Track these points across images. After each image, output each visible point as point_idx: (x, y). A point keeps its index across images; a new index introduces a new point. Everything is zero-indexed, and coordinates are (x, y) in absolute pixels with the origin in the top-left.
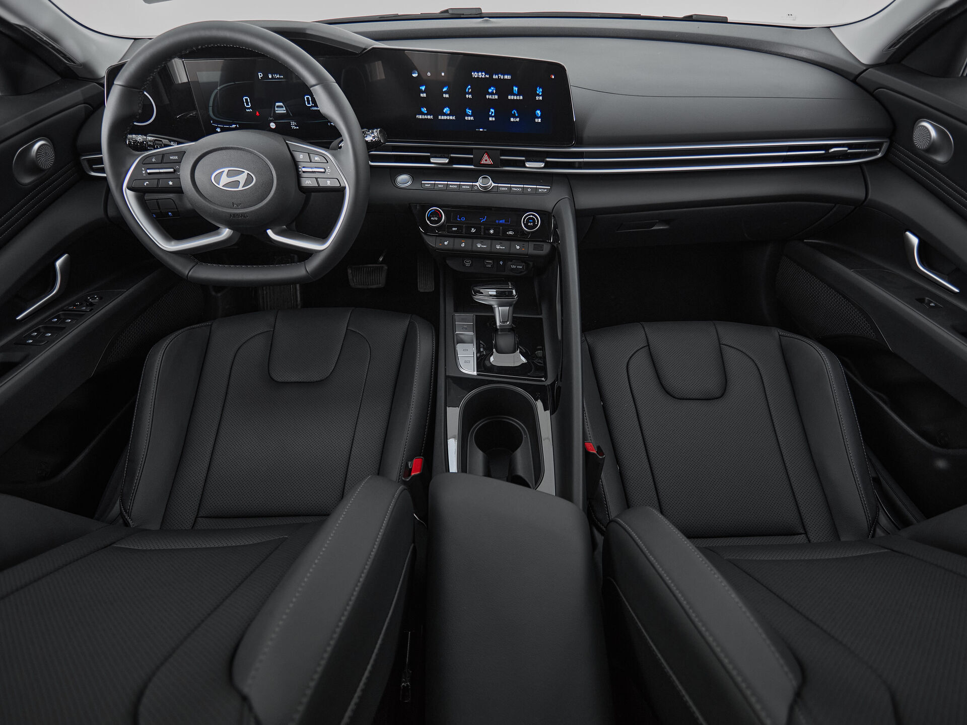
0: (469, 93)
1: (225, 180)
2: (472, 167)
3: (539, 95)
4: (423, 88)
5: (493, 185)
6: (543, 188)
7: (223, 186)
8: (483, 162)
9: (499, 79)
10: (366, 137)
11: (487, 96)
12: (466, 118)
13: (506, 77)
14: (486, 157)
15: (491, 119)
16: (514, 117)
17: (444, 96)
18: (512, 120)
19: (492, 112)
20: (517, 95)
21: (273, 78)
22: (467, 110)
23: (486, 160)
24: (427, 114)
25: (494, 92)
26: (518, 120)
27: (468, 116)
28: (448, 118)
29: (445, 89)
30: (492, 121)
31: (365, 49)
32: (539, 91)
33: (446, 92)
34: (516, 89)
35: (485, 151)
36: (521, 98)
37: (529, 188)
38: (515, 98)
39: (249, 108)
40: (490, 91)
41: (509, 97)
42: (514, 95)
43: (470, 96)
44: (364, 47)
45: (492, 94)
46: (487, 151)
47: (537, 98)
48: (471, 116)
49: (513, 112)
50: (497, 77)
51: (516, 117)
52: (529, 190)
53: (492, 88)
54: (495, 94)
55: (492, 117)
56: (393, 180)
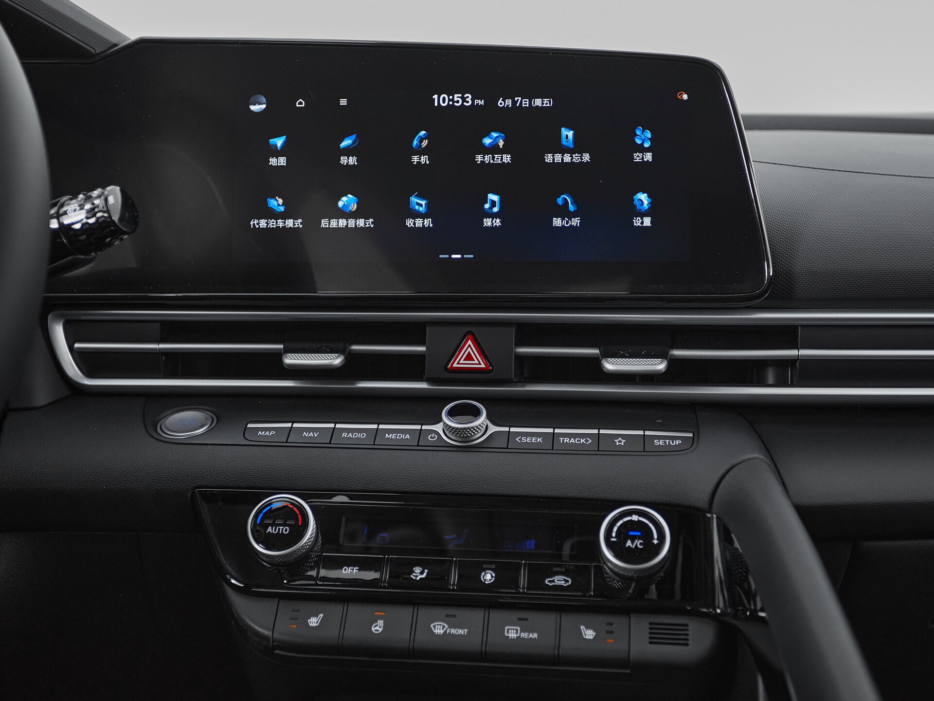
0: (420, 152)
2: (423, 385)
3: (642, 149)
4: (279, 142)
5: (493, 429)
6: (661, 437)
8: (459, 362)
9: (516, 109)
10: (65, 213)
11: (479, 158)
12: (409, 223)
13: (538, 102)
14: (469, 347)
15: (488, 222)
16: (563, 212)
17: (344, 160)
18: (557, 222)
19: (493, 203)
20: (571, 152)
22: (414, 200)
23: (469, 357)
24: (284, 216)
25: (501, 143)
26: (576, 222)
27: (416, 215)
28: (352, 223)
29: (346, 143)
30: (492, 228)
31: (116, 45)
32: (643, 137)
33: (348, 152)
34: (570, 134)
35: (465, 329)
36: (586, 157)
37: (617, 436)
38: (567, 158)
40: (487, 141)
41: (549, 158)
42: (563, 150)
43: (424, 159)
44: (114, 40)
45: (493, 149)
46: (474, 329)
47: (637, 157)
48: (423, 216)
49: (560, 201)
50: (509, 102)
51: (571, 215)
52: (620, 442)
53: (494, 135)
54: (502, 152)
55: (493, 216)
56: (151, 425)
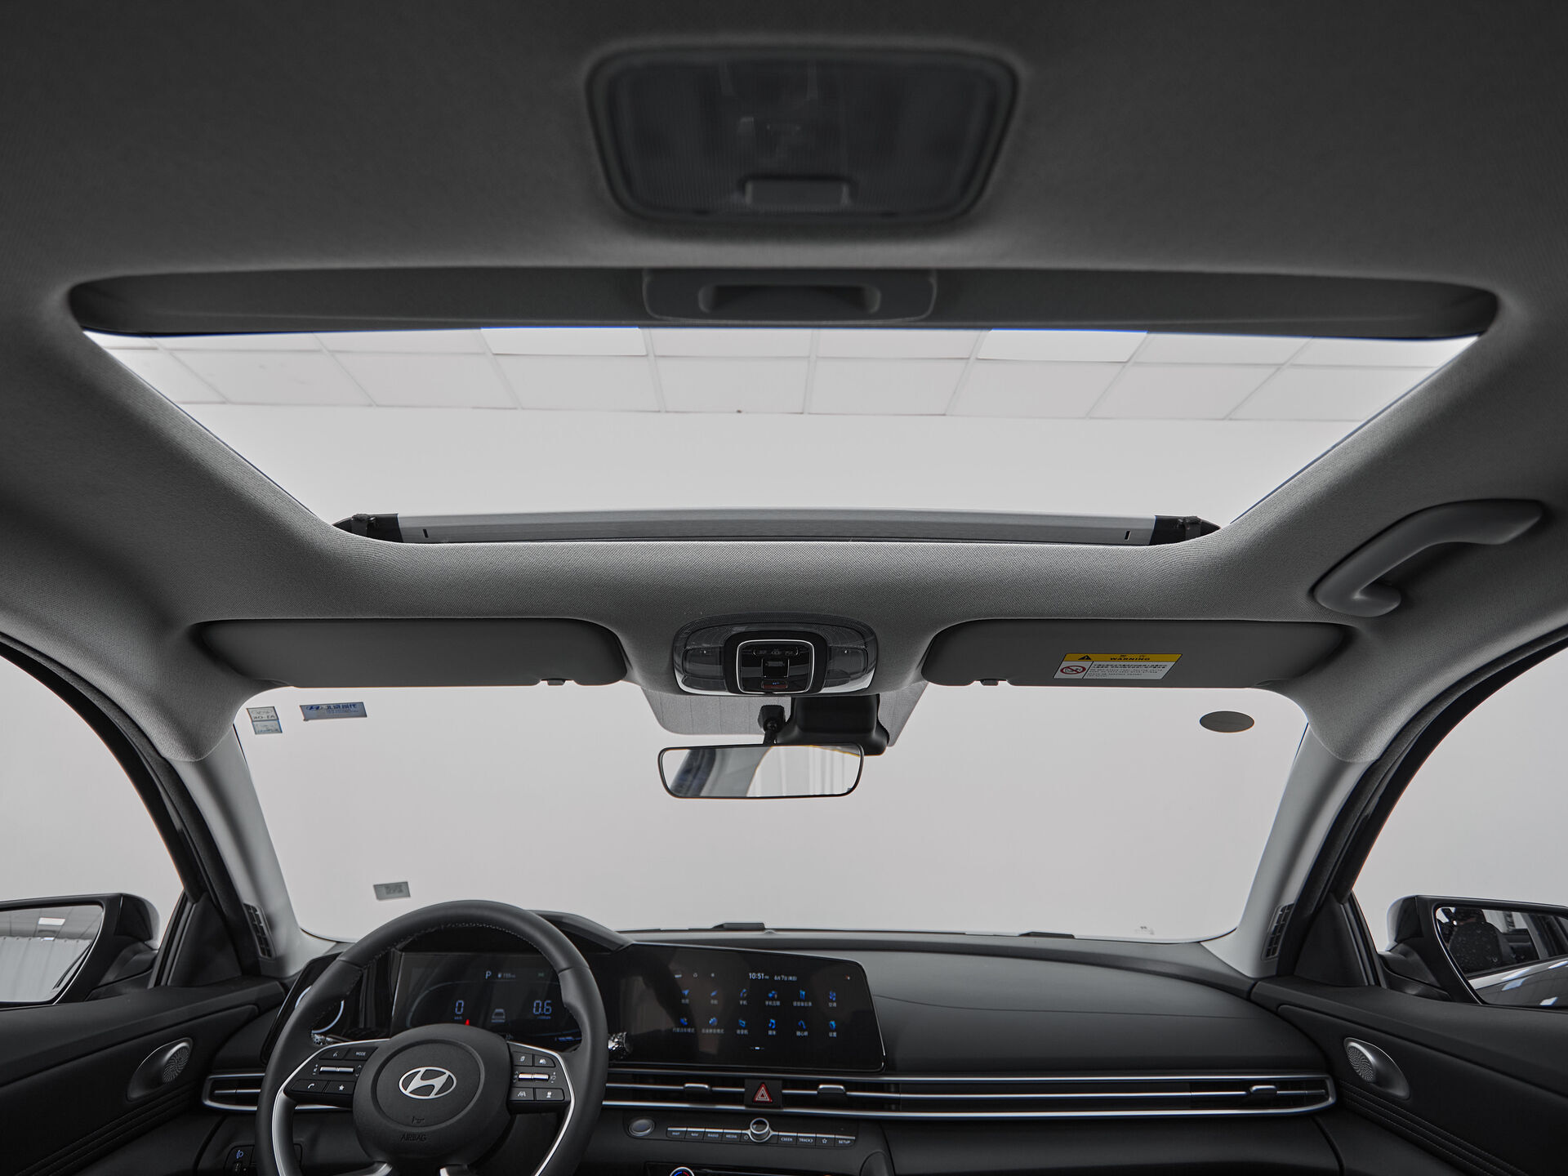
0: (744, 999)
1: (417, 1083)
2: (743, 1108)
3: (832, 1001)
4: (686, 992)
5: (772, 1133)
6: (844, 1139)
7: (410, 1093)
8: (758, 1098)
9: (782, 981)
11: (767, 1003)
12: (738, 1032)
13: (791, 978)
14: (763, 1090)
15: (770, 1033)
16: (802, 1030)
17: (712, 1002)
18: (798, 1033)
19: (772, 1023)
20: (804, 1001)
21: (502, 977)
22: (740, 1021)
23: (763, 1096)
24: (687, 1027)
25: (776, 996)
26: (806, 1033)
27: (741, 1028)
28: (715, 1031)
29: (713, 994)
30: (772, 1036)
31: (622, 946)
32: (833, 995)
33: (714, 998)
34: (804, 993)
35: (761, 1081)
36: (810, 1004)
37: (824, 1138)
38: (802, 1004)
39: (458, 1015)
40: (770, 995)
41: (795, 1004)
42: (801, 1000)
43: (745, 1002)
44: (621, 943)
45: (773, 999)
46: (766, 1081)
47: (830, 1004)
48: (744, 1029)
49: (799, 1024)
50: (779, 978)
51: (803, 1030)
52: (825, 1141)
53: (773, 992)
54: (776, 1000)
55: (772, 1030)
56: (626, 1126)
